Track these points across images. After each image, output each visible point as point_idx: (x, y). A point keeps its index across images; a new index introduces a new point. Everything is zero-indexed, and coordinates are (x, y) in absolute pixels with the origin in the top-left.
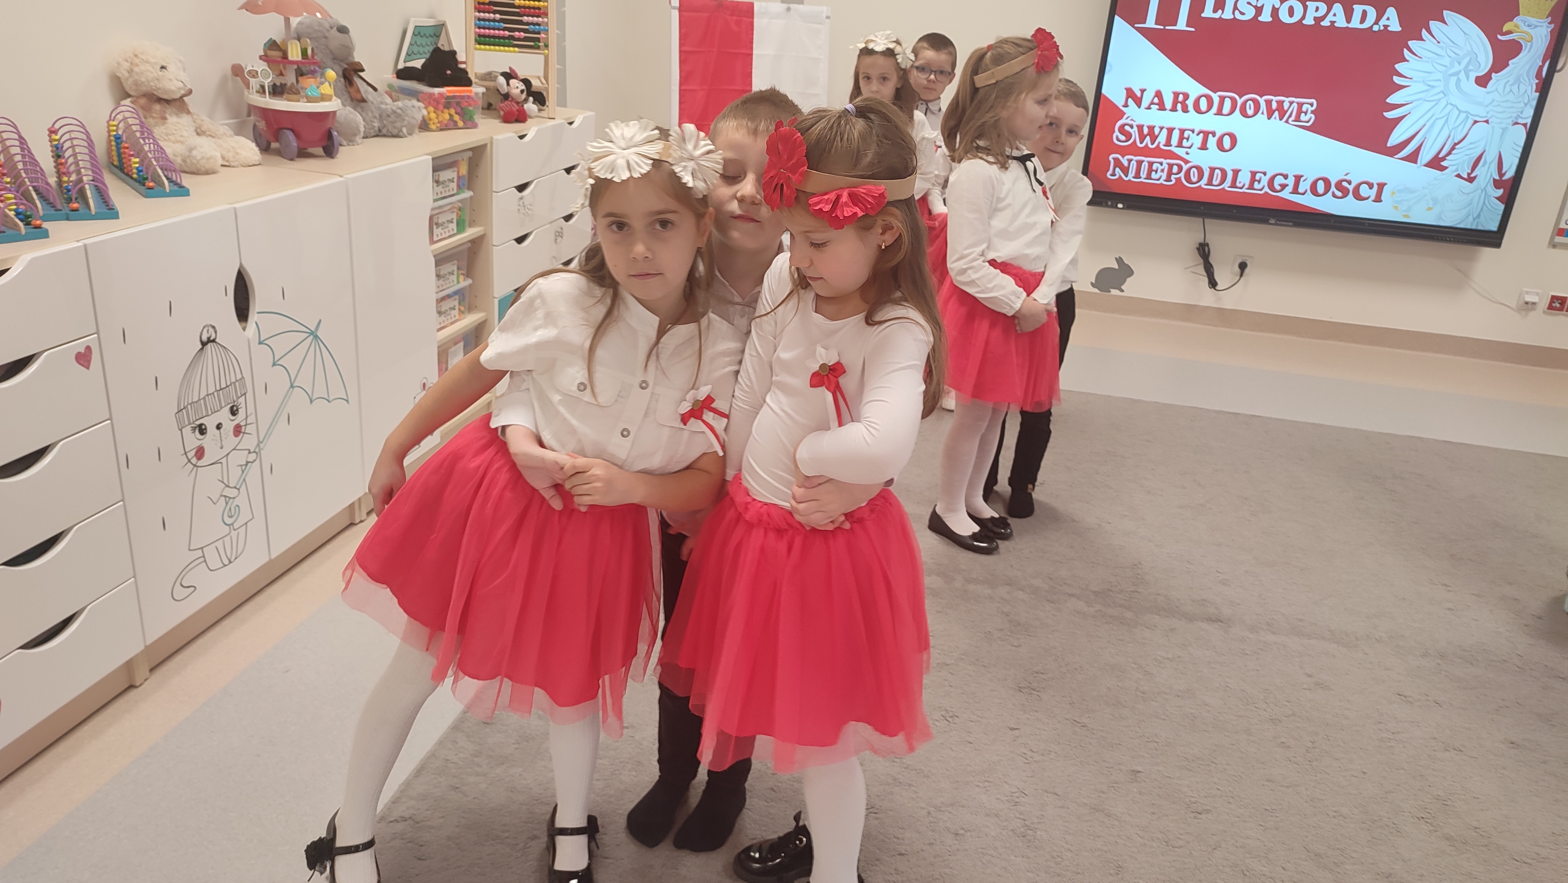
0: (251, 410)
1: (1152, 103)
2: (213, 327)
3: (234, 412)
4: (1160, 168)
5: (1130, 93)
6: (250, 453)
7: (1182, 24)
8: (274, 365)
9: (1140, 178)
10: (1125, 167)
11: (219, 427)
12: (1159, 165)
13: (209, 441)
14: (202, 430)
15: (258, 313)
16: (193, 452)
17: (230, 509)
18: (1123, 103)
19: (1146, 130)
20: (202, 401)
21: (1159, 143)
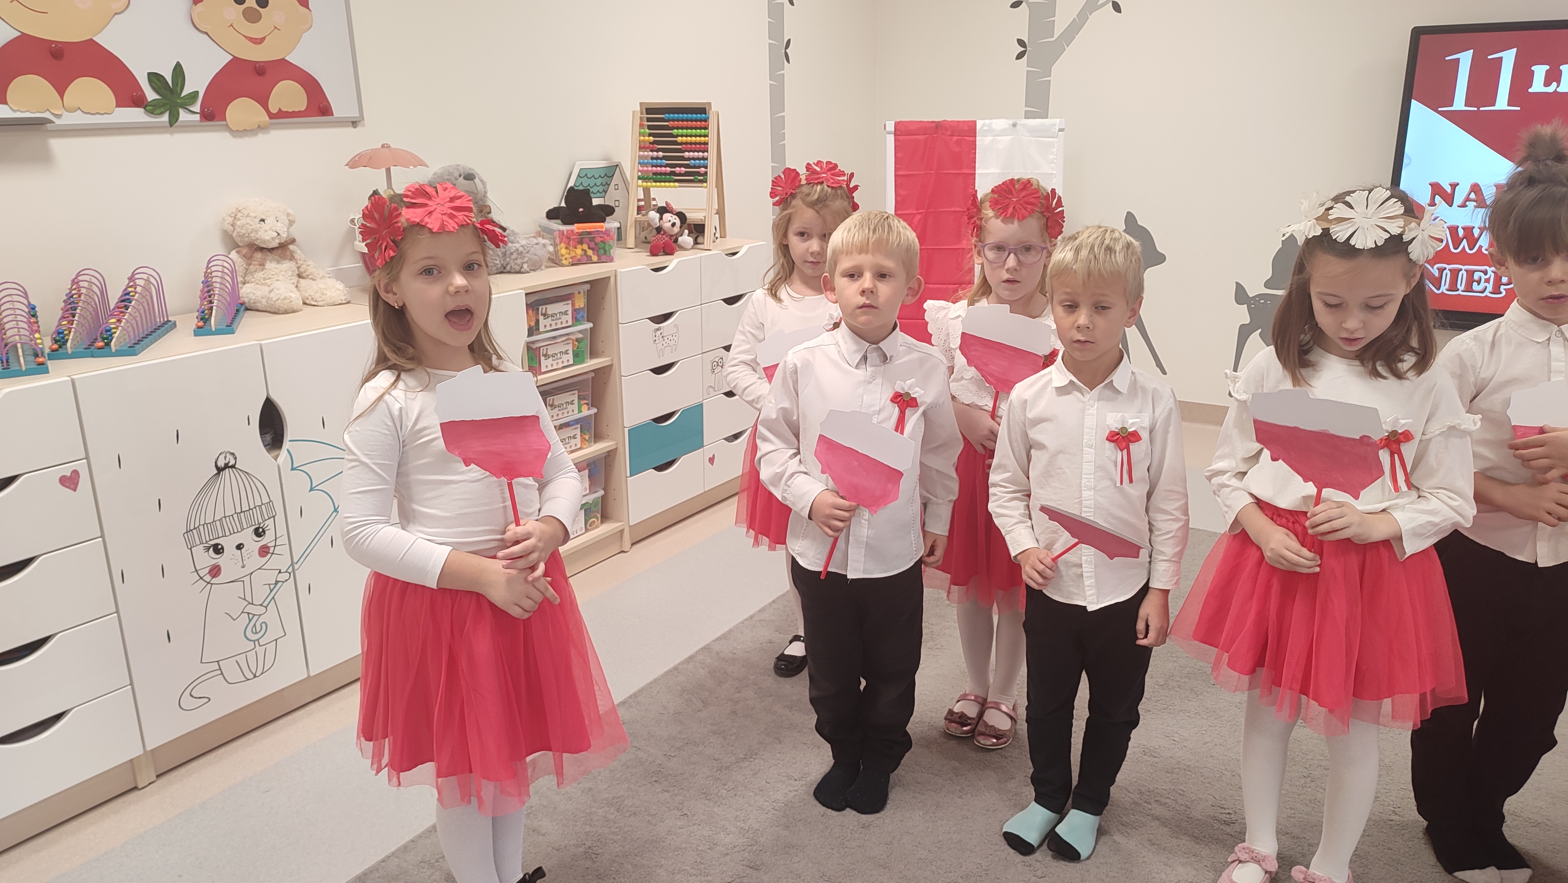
0: (282, 530)
1: (1468, 199)
2: (233, 454)
3: (259, 533)
4: (1484, 277)
5: (1437, 189)
6: (280, 572)
7: (1502, 103)
8: (311, 490)
9: (1458, 290)
10: (1436, 278)
11: (239, 547)
12: (1482, 274)
13: (228, 561)
14: (218, 550)
15: (290, 441)
16: (207, 570)
17: (255, 625)
18: (1428, 201)
19: (1461, 233)
20: (218, 523)
21: (1481, 247)
